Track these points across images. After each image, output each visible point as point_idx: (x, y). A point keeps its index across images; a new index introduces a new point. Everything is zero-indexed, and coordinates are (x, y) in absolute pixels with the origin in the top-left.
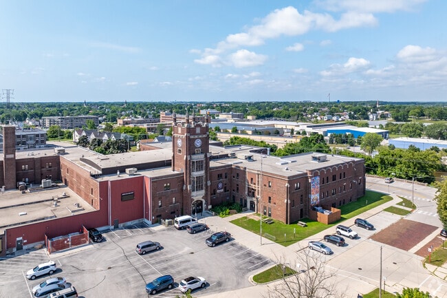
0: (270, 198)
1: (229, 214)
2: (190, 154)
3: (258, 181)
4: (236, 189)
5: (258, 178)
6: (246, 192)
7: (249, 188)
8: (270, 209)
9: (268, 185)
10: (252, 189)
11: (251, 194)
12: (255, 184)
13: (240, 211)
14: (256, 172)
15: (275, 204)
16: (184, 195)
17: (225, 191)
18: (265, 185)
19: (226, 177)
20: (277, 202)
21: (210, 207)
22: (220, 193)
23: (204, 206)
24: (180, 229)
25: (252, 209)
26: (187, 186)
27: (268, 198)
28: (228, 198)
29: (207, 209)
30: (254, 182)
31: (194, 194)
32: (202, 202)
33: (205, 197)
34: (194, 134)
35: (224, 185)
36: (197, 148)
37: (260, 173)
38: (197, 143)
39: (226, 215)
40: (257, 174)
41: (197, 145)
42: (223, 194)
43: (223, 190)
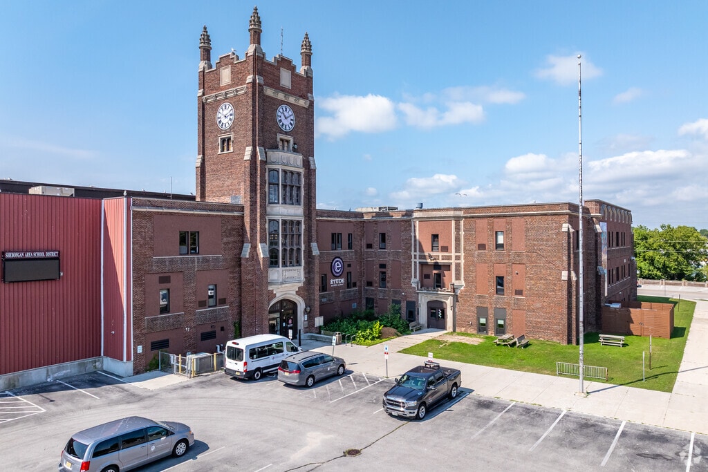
0: (500, 281)
1: (381, 336)
2: (262, 145)
3: (458, 239)
4: (376, 278)
5: (458, 229)
6: (414, 281)
7: (422, 264)
8: (500, 313)
9: (491, 244)
10: (437, 266)
11: (431, 281)
12: (445, 249)
13: (405, 330)
14: (451, 213)
15: (519, 292)
16: (246, 277)
17: (348, 286)
18: (482, 247)
19: (350, 247)
20: (526, 286)
21: (319, 321)
22: (337, 289)
23: (302, 318)
24: (249, 377)
25: (436, 318)
26: (254, 248)
27: (493, 282)
28: (354, 305)
30: (441, 243)
31: (275, 274)
32: (295, 305)
33: (305, 291)
34: (276, 84)
35: (346, 265)
36: (281, 132)
37: (461, 213)
38: (283, 118)
39: (373, 339)
40: (454, 217)
41: (283, 125)
42: (344, 292)
43: (342, 280)
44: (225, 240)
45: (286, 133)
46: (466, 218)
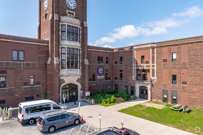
0: (174, 77)
1: (115, 102)
3: (153, 58)
4: (119, 76)
5: (153, 53)
6: (134, 77)
7: (137, 70)
8: (174, 93)
9: (169, 59)
10: (144, 70)
11: (141, 77)
12: (147, 62)
13: (128, 99)
14: (150, 46)
15: (185, 83)
16: (49, 73)
17: (106, 79)
18: (165, 61)
19: (107, 62)
20: (189, 80)
21: (88, 94)
22: (100, 80)
23: (80, 92)
25: (143, 94)
26: (53, 59)
27: (171, 78)
28: (109, 87)
29: (83, 96)
30: (145, 60)
32: (77, 86)
33: (82, 80)
35: (105, 70)
36: (69, 9)
37: (155, 45)
38: (69, 3)
39: (110, 103)
40: (151, 47)
41: (70, 6)
42: (104, 82)
43: (103, 77)
44: (39, 56)
45: (71, 10)
46: (157, 47)
